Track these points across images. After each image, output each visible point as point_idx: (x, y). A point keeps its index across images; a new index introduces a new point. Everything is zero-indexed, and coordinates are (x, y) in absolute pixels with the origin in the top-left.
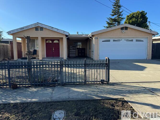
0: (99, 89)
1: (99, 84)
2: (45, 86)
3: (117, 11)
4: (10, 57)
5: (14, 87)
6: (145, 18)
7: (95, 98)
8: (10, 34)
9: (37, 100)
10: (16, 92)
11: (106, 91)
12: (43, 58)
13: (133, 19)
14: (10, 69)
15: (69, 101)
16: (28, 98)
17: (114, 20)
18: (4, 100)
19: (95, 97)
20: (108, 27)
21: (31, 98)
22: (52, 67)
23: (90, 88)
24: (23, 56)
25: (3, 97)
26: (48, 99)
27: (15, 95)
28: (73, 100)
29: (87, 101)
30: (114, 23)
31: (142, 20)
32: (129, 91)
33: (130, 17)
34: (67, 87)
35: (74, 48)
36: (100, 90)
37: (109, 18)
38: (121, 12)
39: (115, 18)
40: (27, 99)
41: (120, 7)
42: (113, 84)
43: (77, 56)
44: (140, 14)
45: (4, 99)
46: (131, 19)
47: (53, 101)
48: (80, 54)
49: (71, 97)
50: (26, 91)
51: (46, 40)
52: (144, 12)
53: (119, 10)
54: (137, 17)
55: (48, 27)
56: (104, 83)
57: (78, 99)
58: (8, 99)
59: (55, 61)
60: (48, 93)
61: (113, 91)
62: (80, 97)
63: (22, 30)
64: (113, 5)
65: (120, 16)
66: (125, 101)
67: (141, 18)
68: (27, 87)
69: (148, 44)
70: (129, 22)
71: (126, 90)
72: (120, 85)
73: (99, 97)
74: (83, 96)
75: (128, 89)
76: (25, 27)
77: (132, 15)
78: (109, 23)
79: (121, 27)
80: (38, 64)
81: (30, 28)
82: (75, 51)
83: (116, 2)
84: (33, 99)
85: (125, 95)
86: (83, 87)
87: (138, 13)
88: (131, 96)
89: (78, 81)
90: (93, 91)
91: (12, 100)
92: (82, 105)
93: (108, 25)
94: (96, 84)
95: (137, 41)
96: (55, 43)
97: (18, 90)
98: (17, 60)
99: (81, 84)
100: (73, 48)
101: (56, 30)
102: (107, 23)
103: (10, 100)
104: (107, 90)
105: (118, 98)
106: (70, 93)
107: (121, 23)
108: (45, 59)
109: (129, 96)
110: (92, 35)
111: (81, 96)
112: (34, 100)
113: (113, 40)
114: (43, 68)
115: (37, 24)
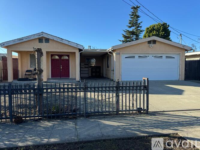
0: (138, 121)
2: (62, 118)
3: (135, 22)
4: (2, 77)
5: (19, 121)
6: (167, 31)
7: (140, 134)
8: (4, 46)
9: (58, 141)
10: (21, 128)
11: (149, 124)
12: (48, 79)
13: (154, 33)
14: (12, 95)
15: (104, 140)
16: (43, 137)
17: (132, 33)
18: (7, 142)
19: (138, 133)
20: (124, 41)
21: (47, 137)
22: (64, 92)
23: (126, 119)
24: (20, 77)
25: (4, 136)
26: (73, 139)
27: (21, 132)
28: (109, 138)
29: (129, 139)
30: (132, 36)
31: (164, 34)
32: (179, 122)
33: (150, 29)
34: (94, 118)
35: (87, 66)
36: (140, 122)
37: (126, 31)
38: (139, 23)
39: (133, 30)
41: (138, 17)
42: (154, 114)
43: (90, 77)
44: (162, 26)
45: (6, 140)
46: (151, 31)
47: (81, 140)
48: (94, 74)
49: (105, 134)
50: (36, 126)
51: (52, 55)
52: (166, 24)
53: (137, 21)
54: (158, 30)
55: (55, 38)
56: (142, 113)
57: (116, 138)
58: (13, 140)
59: (64, 83)
60: (70, 129)
61: (158, 123)
62: (118, 134)
63: (21, 42)
64: (130, 15)
65: (139, 28)
66: (181, 137)
67: (162, 31)
68: (37, 120)
69: (181, 61)
70: (148, 36)
71: (174, 121)
72: (163, 114)
73: (144, 132)
74: (121, 132)
75: (177, 119)
76: (25, 38)
77: (152, 27)
78: (125, 37)
79: (148, 41)
80: (44, 87)
81: (31, 39)
82: (87, 70)
83: (133, 12)
84: (51, 138)
85: (176, 128)
86: (116, 119)
87: (160, 26)
88: (185, 130)
89: (107, 110)
90: (132, 125)
91: (19, 141)
92: (125, 145)
93: (124, 38)
94: (131, 114)
95: (167, 57)
96: (62, 59)
97: (24, 125)
98: (12, 81)
99: (112, 115)
100: (85, 66)
101: (66, 43)
102: (123, 37)
103: (17, 141)
104: (150, 122)
105: (170, 134)
106: (102, 128)
107: (140, 37)
108: (52, 81)
109: (182, 130)
110: (112, 50)
111: (119, 132)
112: (53, 140)
113: (139, 56)
114: (56, 93)
115: (42, 34)
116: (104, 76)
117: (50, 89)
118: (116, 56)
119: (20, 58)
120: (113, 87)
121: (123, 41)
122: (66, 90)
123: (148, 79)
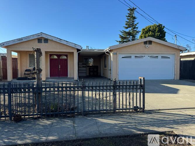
0: (135, 119)
1: (132, 112)
2: (61, 116)
3: (131, 23)
4: (1, 76)
5: (18, 119)
6: (162, 32)
7: (136, 132)
8: (4, 46)
9: (56, 138)
10: (20, 126)
11: (145, 122)
12: (47, 78)
13: (149, 33)
14: (12, 94)
15: (102, 138)
17: (128, 34)
18: (6, 140)
19: (134, 131)
21: (46, 135)
22: (62, 91)
23: (122, 118)
24: (19, 76)
25: (3, 134)
26: (72, 136)
27: (20, 131)
28: (107, 136)
29: (126, 137)
30: (128, 36)
31: (160, 34)
32: (174, 120)
33: (146, 30)
35: (85, 66)
36: (136, 120)
37: (123, 31)
38: (136, 25)
39: (129, 31)
40: (41, 136)
41: (134, 18)
42: (150, 112)
43: (87, 76)
44: (157, 27)
45: (5, 137)
46: (147, 32)
47: (79, 138)
48: (92, 74)
49: (102, 132)
50: (35, 124)
51: (51, 55)
52: (162, 25)
53: (133, 22)
54: (154, 31)
55: (54, 38)
56: (139, 111)
58: (12, 138)
59: (62, 82)
60: (68, 127)
61: (154, 121)
62: (115, 132)
63: (20, 42)
64: (127, 16)
65: (135, 29)
66: (176, 135)
67: (158, 32)
68: (36, 118)
69: (176, 61)
70: (144, 36)
71: (169, 119)
72: (158, 112)
73: (140, 130)
74: (118, 130)
75: (172, 118)
76: (23, 38)
77: (148, 28)
78: (122, 37)
79: (144, 41)
80: (43, 86)
81: (31, 39)
82: (85, 69)
83: (130, 13)
84: (51, 136)
85: (171, 126)
86: (113, 117)
87: (155, 27)
88: (180, 128)
89: (105, 108)
90: (129, 123)
91: (18, 139)
92: (122, 143)
93: (121, 39)
94: (128, 112)
95: (163, 57)
96: (61, 59)
97: (23, 123)
98: (12, 80)
99: (109, 113)
100: (83, 66)
101: (65, 43)
102: (120, 37)
103: (16, 139)
104: (146, 120)
105: (166, 132)
106: (99, 126)
107: (136, 37)
108: (50, 80)
109: (178, 128)
110: (109, 50)
111: (116, 130)
112: (51, 138)
113: (135, 56)
115: (41, 34)
116: (102, 75)
117: (48, 88)
118: (113, 56)
119: (19, 58)
120: (110, 86)
121: (120, 42)
122: (64, 89)
123: (144, 78)
